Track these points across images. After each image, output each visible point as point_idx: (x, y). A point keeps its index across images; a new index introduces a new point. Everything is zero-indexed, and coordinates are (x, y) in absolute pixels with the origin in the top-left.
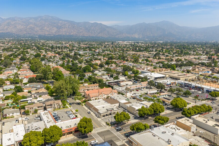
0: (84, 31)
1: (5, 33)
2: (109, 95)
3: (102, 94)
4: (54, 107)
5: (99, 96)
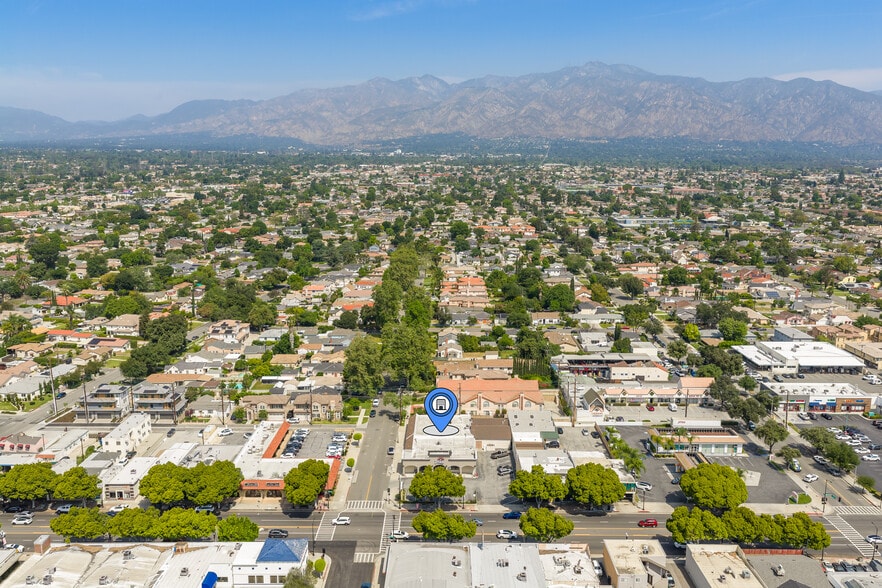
0: (741, 118)
1: (446, 135)
2: (508, 404)
3: (477, 397)
4: (314, 413)
5: (467, 402)
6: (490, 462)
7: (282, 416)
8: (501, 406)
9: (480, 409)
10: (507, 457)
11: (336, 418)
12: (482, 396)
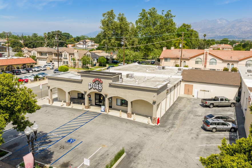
2: (240, 63)
3: (203, 53)
4: (65, 60)
5: (191, 58)
6: (195, 109)
7: (46, 62)
8: (231, 64)
9: (205, 66)
10: (229, 108)
11: (78, 65)
12: (208, 52)
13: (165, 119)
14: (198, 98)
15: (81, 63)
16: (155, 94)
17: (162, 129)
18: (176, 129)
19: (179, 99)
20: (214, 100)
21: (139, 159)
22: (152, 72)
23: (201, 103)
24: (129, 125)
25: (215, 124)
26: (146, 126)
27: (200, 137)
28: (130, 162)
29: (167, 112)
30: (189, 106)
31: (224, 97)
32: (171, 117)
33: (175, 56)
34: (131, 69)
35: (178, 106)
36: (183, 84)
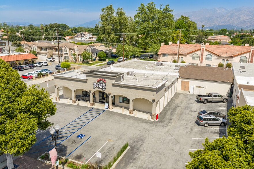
2: (234, 59)
3: (200, 49)
4: (65, 55)
5: (188, 54)
6: (191, 105)
7: (46, 57)
8: (225, 60)
9: (201, 62)
10: (222, 103)
11: (79, 60)
12: (204, 48)
13: (163, 114)
14: (193, 94)
15: (81, 58)
16: (154, 93)
17: (161, 124)
18: (173, 124)
19: (177, 95)
20: (208, 96)
21: (141, 151)
22: (150, 69)
23: (196, 99)
24: (131, 121)
25: (208, 119)
26: (146, 122)
27: (194, 131)
28: (134, 154)
29: (165, 108)
30: (185, 101)
31: (217, 94)
32: (169, 113)
33: (173, 52)
34: (131, 66)
35: (175, 102)
36: (180, 81)
